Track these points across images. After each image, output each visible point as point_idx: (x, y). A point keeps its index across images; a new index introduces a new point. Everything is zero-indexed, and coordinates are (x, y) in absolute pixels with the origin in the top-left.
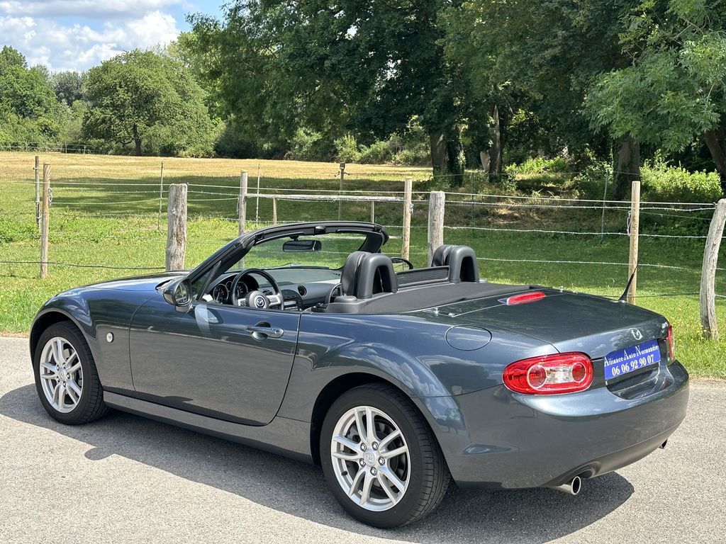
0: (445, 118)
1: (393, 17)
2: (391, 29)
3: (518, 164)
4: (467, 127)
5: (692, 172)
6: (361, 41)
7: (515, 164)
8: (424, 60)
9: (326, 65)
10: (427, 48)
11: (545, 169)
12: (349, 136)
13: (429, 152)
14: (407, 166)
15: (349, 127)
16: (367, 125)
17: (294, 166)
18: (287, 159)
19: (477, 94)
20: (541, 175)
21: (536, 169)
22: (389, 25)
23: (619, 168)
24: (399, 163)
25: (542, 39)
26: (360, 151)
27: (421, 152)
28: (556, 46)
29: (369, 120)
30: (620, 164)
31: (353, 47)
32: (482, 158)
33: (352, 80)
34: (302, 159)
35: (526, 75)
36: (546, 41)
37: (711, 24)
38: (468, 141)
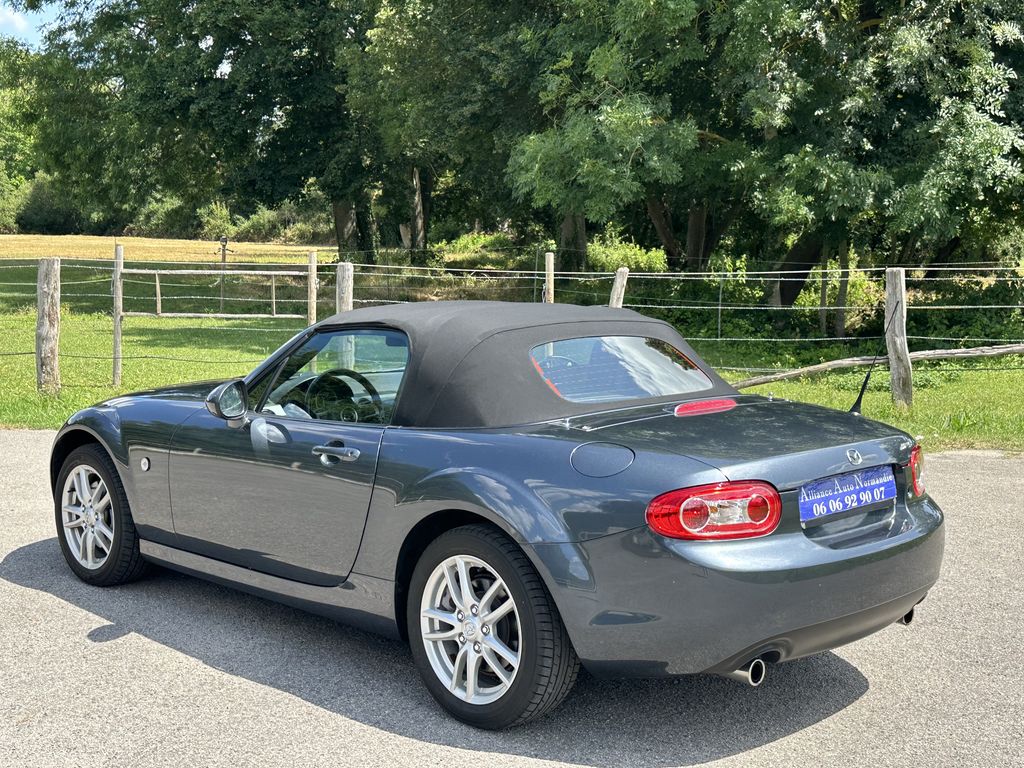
0: (351, 181)
1: (279, 53)
2: (277, 67)
3: (449, 242)
4: (380, 192)
5: (648, 250)
6: (238, 81)
7: (444, 241)
8: (322, 106)
9: (192, 111)
10: (324, 93)
11: (484, 247)
12: (218, 203)
13: (332, 225)
14: (302, 244)
15: (226, 192)
16: (249, 189)
17: (141, 244)
18: (127, 235)
19: (391, 151)
20: (477, 255)
21: (472, 247)
22: (274, 63)
23: (563, 244)
24: (291, 240)
25: (460, 94)
26: (235, 224)
27: (322, 225)
28: (475, 102)
29: (252, 183)
30: (563, 239)
31: (227, 89)
32: (402, 234)
33: (227, 131)
34: (150, 234)
35: (444, 134)
36: (464, 95)
37: (631, 87)
38: (383, 211)
